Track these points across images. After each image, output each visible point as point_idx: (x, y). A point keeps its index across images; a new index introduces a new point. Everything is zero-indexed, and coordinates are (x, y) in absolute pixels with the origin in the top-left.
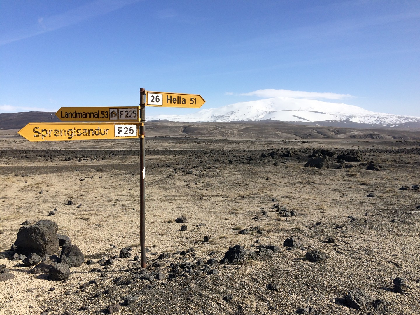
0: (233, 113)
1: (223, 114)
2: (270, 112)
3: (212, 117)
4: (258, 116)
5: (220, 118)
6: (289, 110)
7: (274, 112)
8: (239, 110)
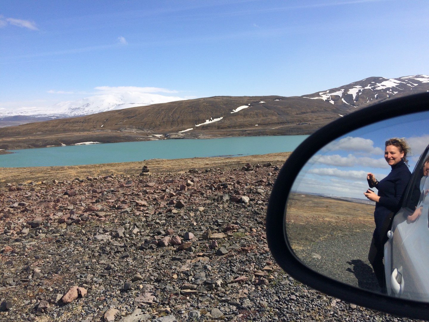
0: (88, 105)
1: (79, 107)
2: (119, 104)
3: (69, 109)
4: (109, 108)
5: (76, 110)
6: (133, 103)
7: (123, 104)
8: (93, 103)
